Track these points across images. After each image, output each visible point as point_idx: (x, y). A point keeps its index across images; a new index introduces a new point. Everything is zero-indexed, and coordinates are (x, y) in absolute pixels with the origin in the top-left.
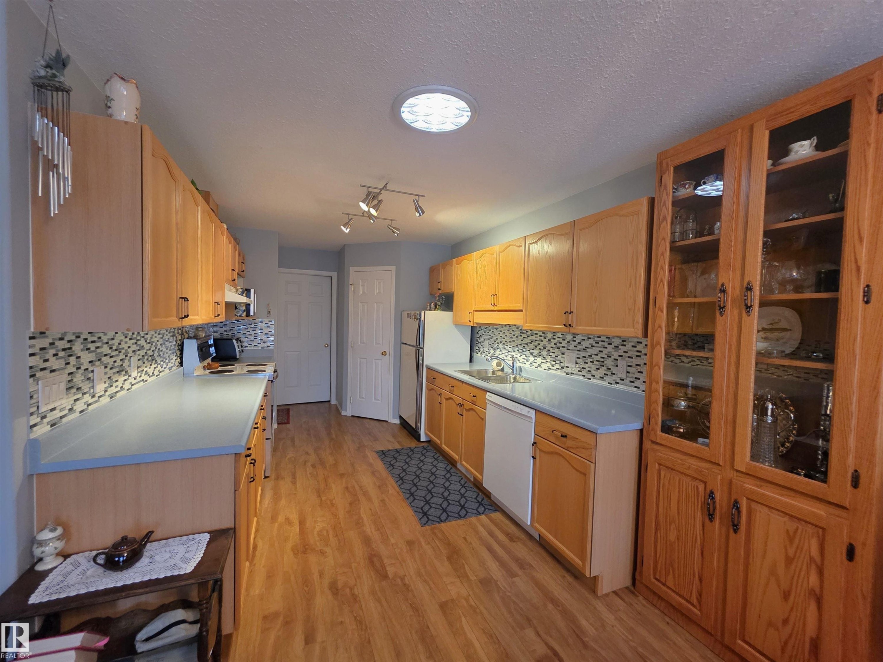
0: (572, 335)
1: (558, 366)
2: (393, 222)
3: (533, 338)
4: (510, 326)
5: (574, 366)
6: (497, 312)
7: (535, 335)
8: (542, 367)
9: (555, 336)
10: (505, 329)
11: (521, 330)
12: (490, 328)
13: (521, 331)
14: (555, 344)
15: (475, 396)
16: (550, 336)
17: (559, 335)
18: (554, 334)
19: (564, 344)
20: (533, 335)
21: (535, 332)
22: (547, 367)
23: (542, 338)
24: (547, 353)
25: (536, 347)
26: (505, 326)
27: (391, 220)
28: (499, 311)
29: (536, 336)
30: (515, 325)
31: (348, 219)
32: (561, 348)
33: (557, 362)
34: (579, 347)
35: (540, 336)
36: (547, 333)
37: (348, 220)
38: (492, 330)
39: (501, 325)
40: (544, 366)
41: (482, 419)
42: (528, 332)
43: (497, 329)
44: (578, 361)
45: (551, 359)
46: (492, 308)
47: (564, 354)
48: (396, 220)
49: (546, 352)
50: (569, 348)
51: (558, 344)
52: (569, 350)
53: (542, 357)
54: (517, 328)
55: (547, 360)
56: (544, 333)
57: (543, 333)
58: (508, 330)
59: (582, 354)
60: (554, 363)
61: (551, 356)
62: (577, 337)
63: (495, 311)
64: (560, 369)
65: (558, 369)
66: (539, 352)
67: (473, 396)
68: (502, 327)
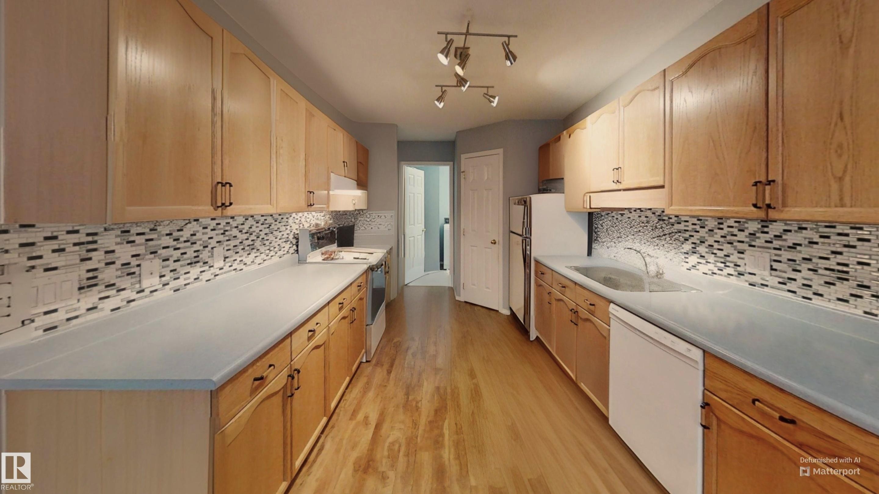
0: (759, 223)
1: (731, 271)
2: (489, 89)
3: (682, 227)
4: (642, 211)
5: (767, 273)
6: (622, 192)
7: (683, 224)
8: (698, 270)
9: (722, 224)
10: (634, 215)
11: (659, 216)
12: (613, 214)
13: (659, 218)
14: (722, 237)
15: (593, 305)
16: (712, 224)
17: (731, 222)
18: (721, 220)
19: (742, 236)
20: (680, 223)
21: (683, 219)
22: (709, 270)
23: (698, 228)
24: (707, 250)
25: (686, 240)
26: (635, 211)
27: (488, 87)
28: (625, 190)
29: (687, 224)
30: (650, 209)
31: (442, 91)
32: (735, 244)
33: (728, 264)
34: (777, 243)
35: (693, 224)
36: (707, 220)
37: (441, 93)
38: (616, 217)
39: (629, 209)
40: (703, 268)
41: (605, 338)
42: (671, 218)
43: (622, 215)
44: (776, 265)
45: (716, 259)
46: (615, 186)
47: (742, 253)
48: (493, 87)
49: (706, 248)
50: (753, 243)
51: (729, 238)
52: (754, 246)
53: (699, 256)
54: (654, 213)
55: (709, 261)
56: (701, 220)
57: (698, 220)
58: (640, 217)
59: (785, 255)
60: (722, 265)
61: (715, 254)
62: (770, 226)
63: (620, 190)
64: (736, 276)
65: (732, 275)
66: (693, 248)
67: (591, 304)
68: (631, 212)
